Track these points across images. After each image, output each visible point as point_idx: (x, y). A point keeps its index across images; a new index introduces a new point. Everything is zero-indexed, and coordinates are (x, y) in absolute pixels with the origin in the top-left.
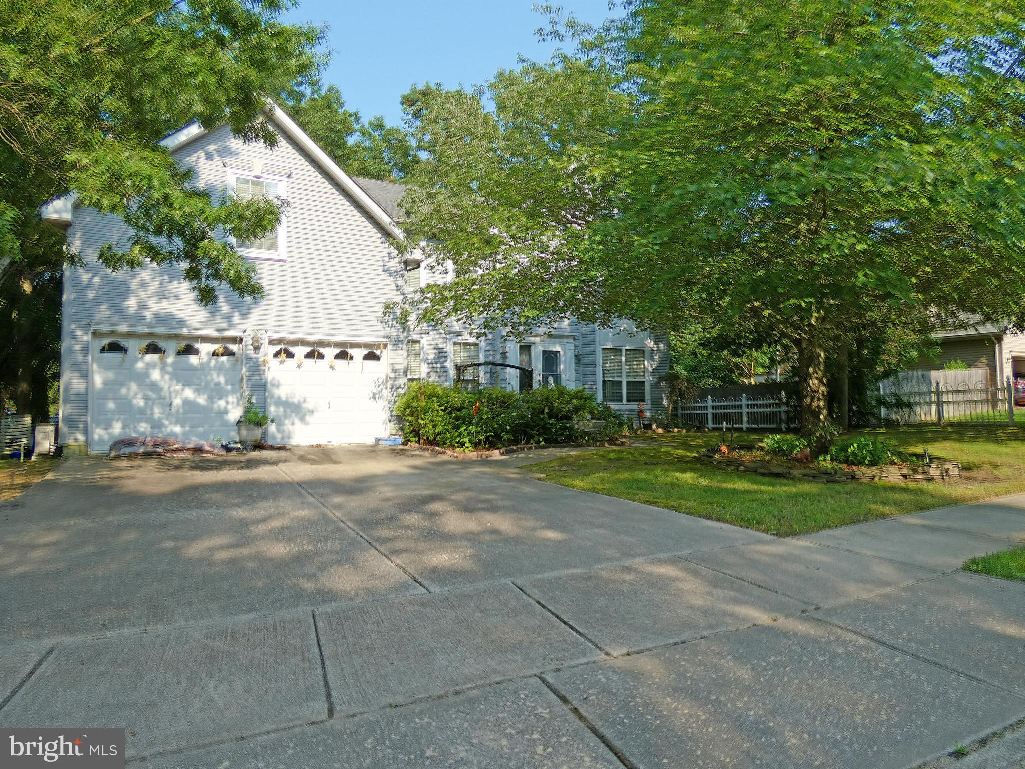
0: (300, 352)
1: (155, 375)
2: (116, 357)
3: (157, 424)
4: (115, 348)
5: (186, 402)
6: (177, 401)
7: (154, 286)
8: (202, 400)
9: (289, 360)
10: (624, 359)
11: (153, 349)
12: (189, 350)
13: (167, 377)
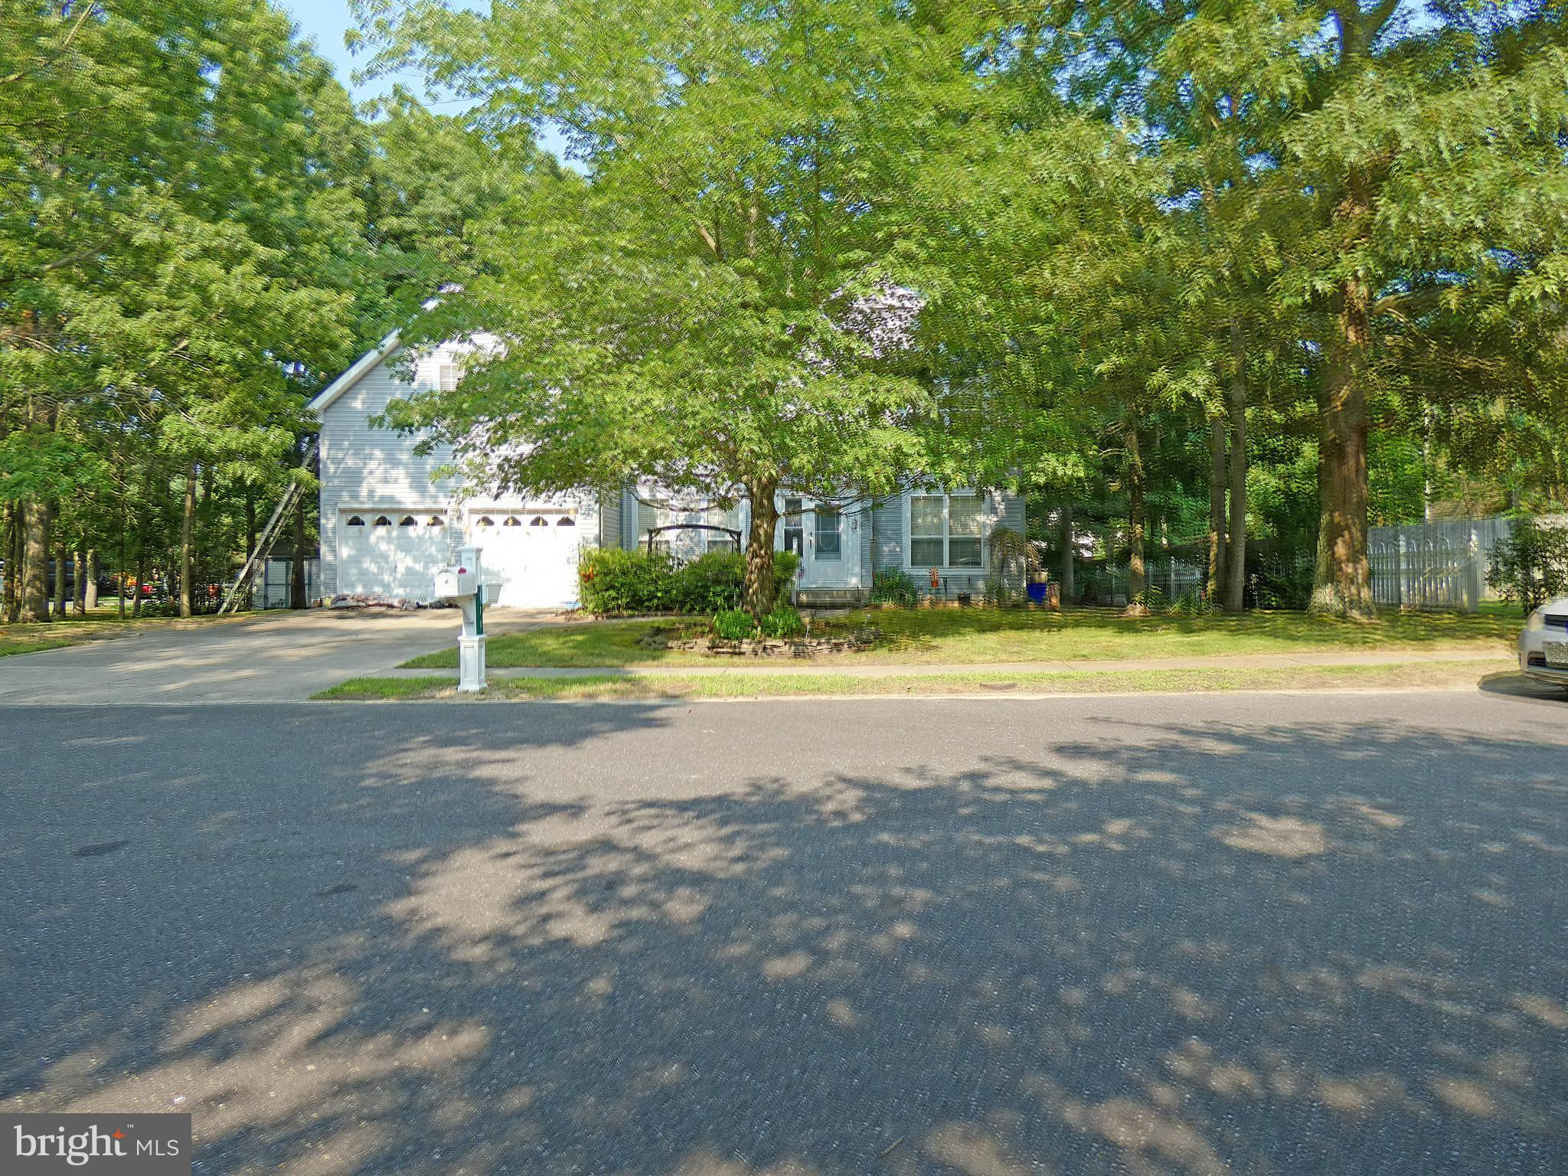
0: (499, 520)
1: (383, 547)
2: (356, 528)
3: (387, 587)
4: (356, 522)
5: (408, 569)
6: (401, 569)
7: (379, 473)
8: (419, 567)
9: (489, 528)
10: (946, 511)
11: (383, 522)
12: (409, 522)
13: (392, 547)
